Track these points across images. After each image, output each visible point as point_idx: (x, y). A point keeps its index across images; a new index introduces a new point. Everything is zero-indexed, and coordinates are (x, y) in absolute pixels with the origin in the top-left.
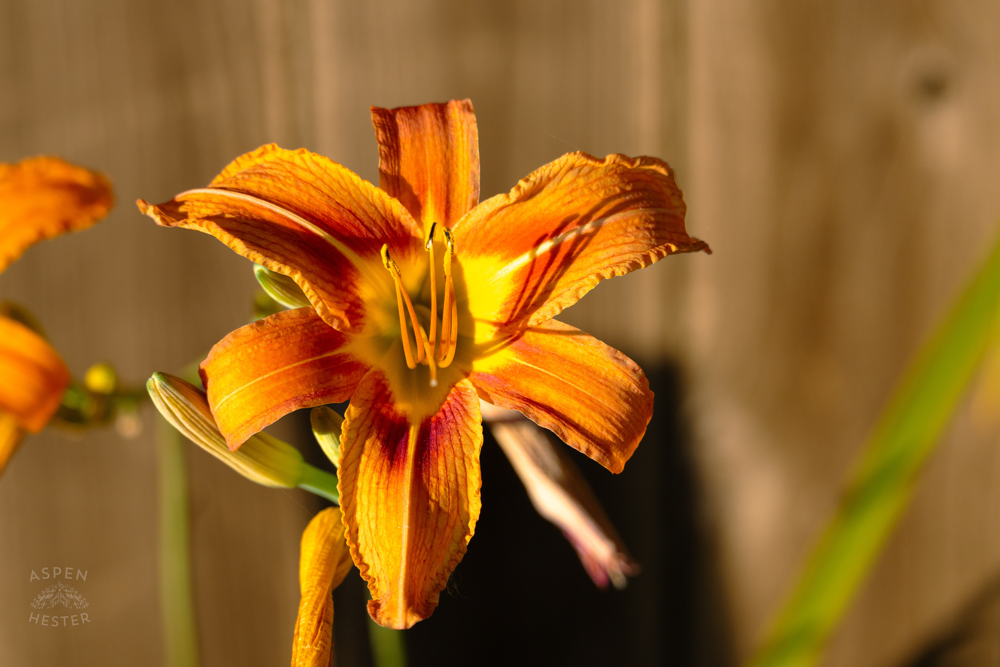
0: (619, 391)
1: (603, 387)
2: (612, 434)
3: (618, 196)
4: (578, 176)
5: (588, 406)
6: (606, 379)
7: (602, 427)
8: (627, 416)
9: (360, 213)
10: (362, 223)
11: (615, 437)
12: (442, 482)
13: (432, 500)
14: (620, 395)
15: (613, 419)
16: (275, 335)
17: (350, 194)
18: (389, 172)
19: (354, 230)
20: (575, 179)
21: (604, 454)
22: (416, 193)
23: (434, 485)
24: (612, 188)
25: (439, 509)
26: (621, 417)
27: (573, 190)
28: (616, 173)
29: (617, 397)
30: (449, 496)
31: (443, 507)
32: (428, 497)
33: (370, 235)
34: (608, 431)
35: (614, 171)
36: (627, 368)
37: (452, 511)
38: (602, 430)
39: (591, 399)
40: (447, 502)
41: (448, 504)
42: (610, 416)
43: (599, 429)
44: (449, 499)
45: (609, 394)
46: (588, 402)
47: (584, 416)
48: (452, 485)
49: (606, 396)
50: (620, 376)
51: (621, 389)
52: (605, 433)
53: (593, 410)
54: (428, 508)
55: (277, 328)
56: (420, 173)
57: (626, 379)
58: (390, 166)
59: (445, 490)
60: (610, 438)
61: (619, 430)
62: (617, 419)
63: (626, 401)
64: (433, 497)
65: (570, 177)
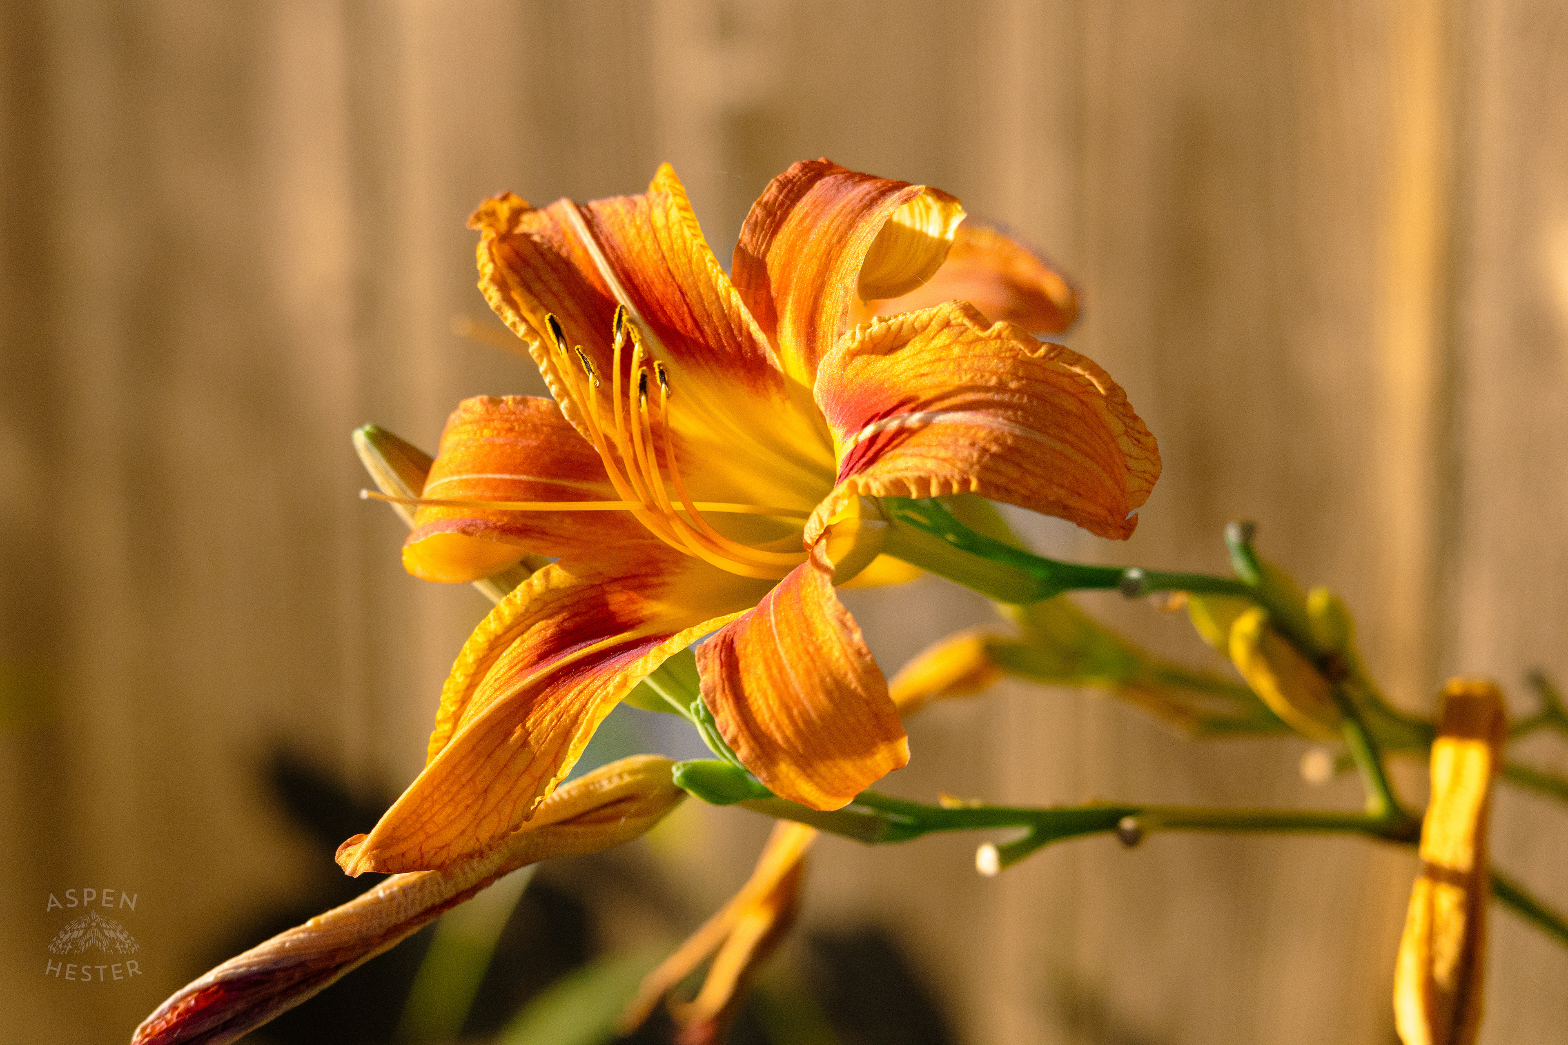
0: (824, 673)
1: (806, 659)
2: (783, 733)
3: (988, 389)
4: (955, 341)
5: (771, 677)
6: (818, 649)
7: (773, 716)
8: (821, 717)
9: (691, 296)
10: (691, 313)
11: (787, 739)
12: (557, 710)
13: (524, 727)
14: (823, 681)
15: (795, 712)
16: (508, 425)
17: (690, 261)
18: (750, 249)
19: (675, 318)
20: (950, 345)
21: (758, 757)
22: (773, 293)
23: (546, 708)
24: (987, 375)
25: (524, 743)
26: (808, 714)
27: (940, 359)
28: (1014, 357)
29: (816, 680)
30: (551, 731)
31: (532, 743)
32: (523, 720)
33: (697, 334)
34: (779, 726)
35: (1013, 353)
36: (850, 643)
37: (544, 754)
38: (771, 720)
39: (781, 669)
40: (541, 738)
41: (541, 742)
42: (791, 704)
43: (767, 716)
44: (548, 735)
45: (808, 673)
46: (775, 671)
47: (759, 690)
48: (566, 719)
49: (801, 672)
50: (836, 653)
51: (831, 673)
52: (772, 726)
53: (774, 685)
54: (510, 733)
55: (513, 417)
56: (787, 266)
57: (842, 661)
58: (755, 239)
59: (552, 721)
60: (778, 737)
61: (798, 732)
62: (801, 713)
63: (829, 693)
64: (529, 724)
65: (943, 339)
